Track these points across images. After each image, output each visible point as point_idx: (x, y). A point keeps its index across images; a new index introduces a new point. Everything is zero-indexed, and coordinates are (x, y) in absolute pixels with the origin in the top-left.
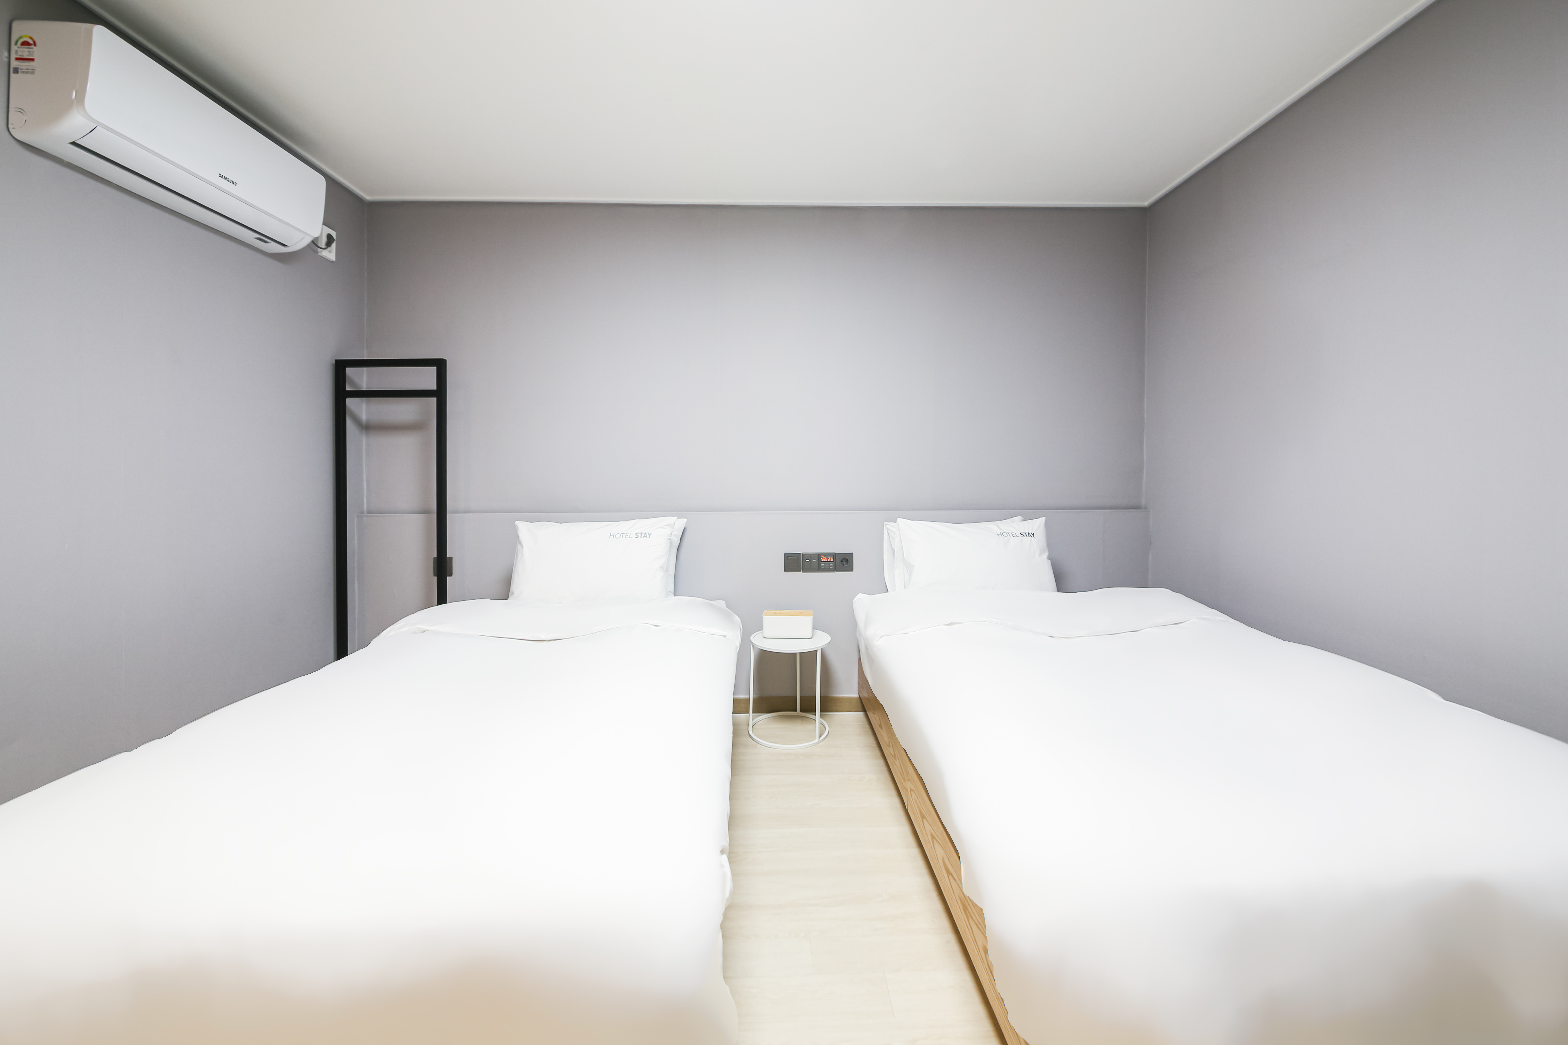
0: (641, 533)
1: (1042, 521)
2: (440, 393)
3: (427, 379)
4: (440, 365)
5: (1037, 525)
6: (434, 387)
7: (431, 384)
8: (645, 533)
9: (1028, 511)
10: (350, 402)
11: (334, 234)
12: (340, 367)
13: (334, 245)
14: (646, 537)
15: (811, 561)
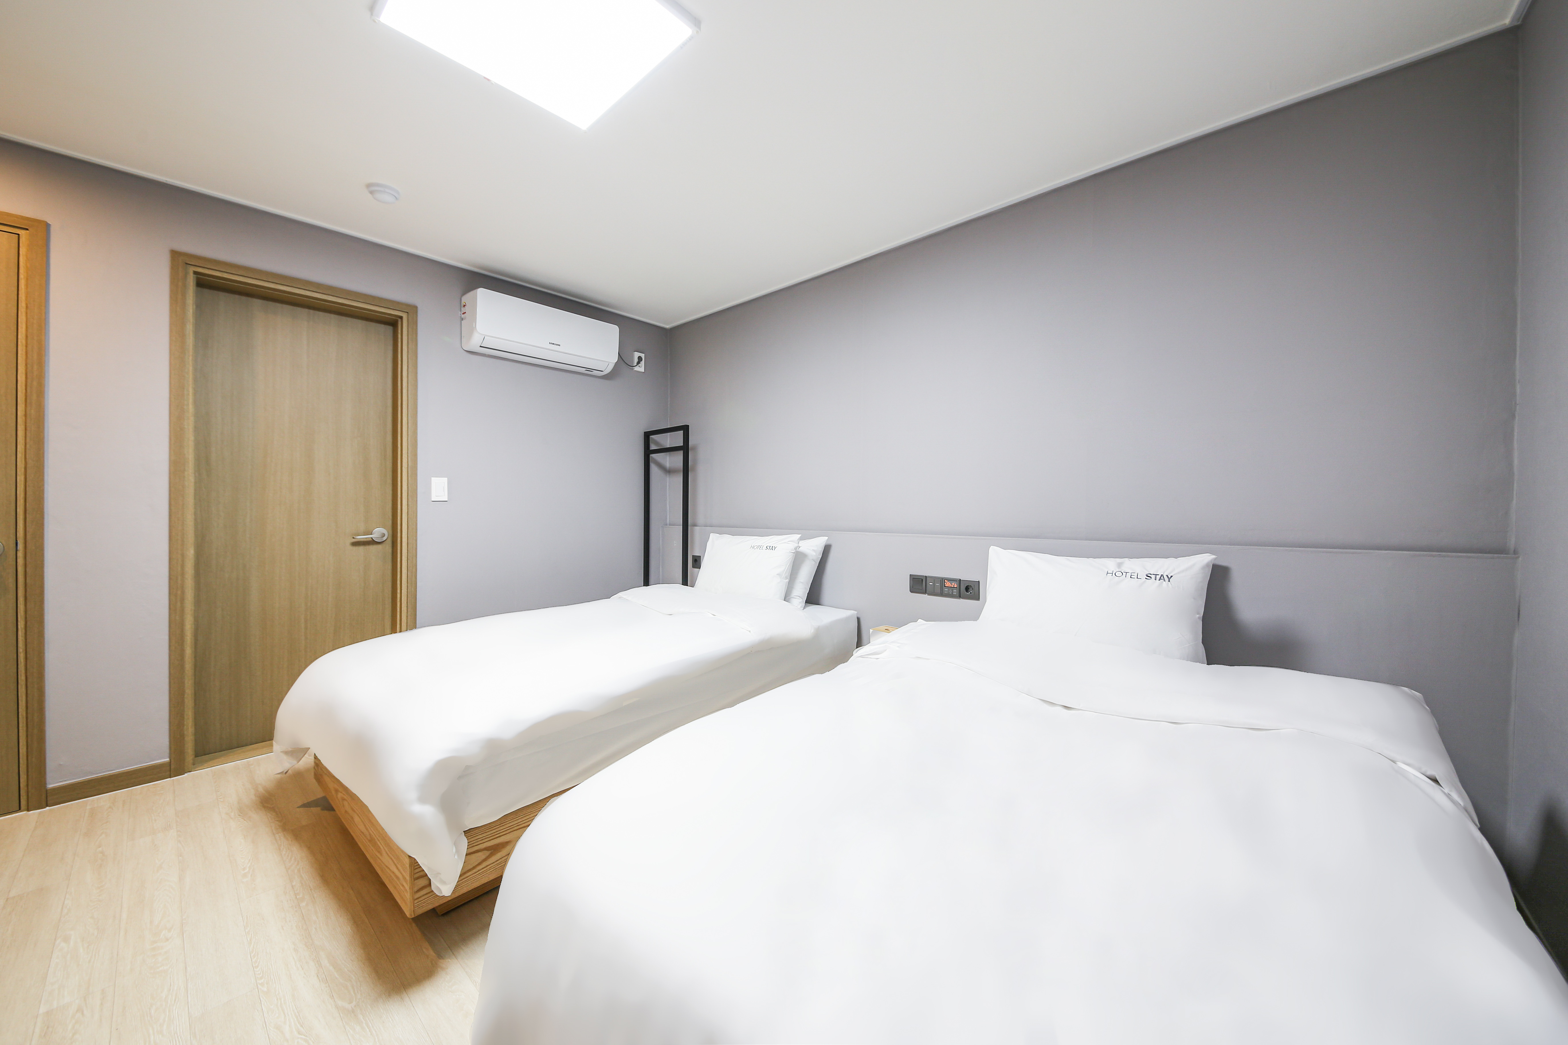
0: (770, 546)
2: (685, 449)
3: (676, 439)
4: (685, 429)
6: (685, 445)
7: (680, 443)
8: (773, 547)
10: (653, 456)
11: (643, 355)
12: (647, 435)
13: (643, 363)
15: (934, 584)
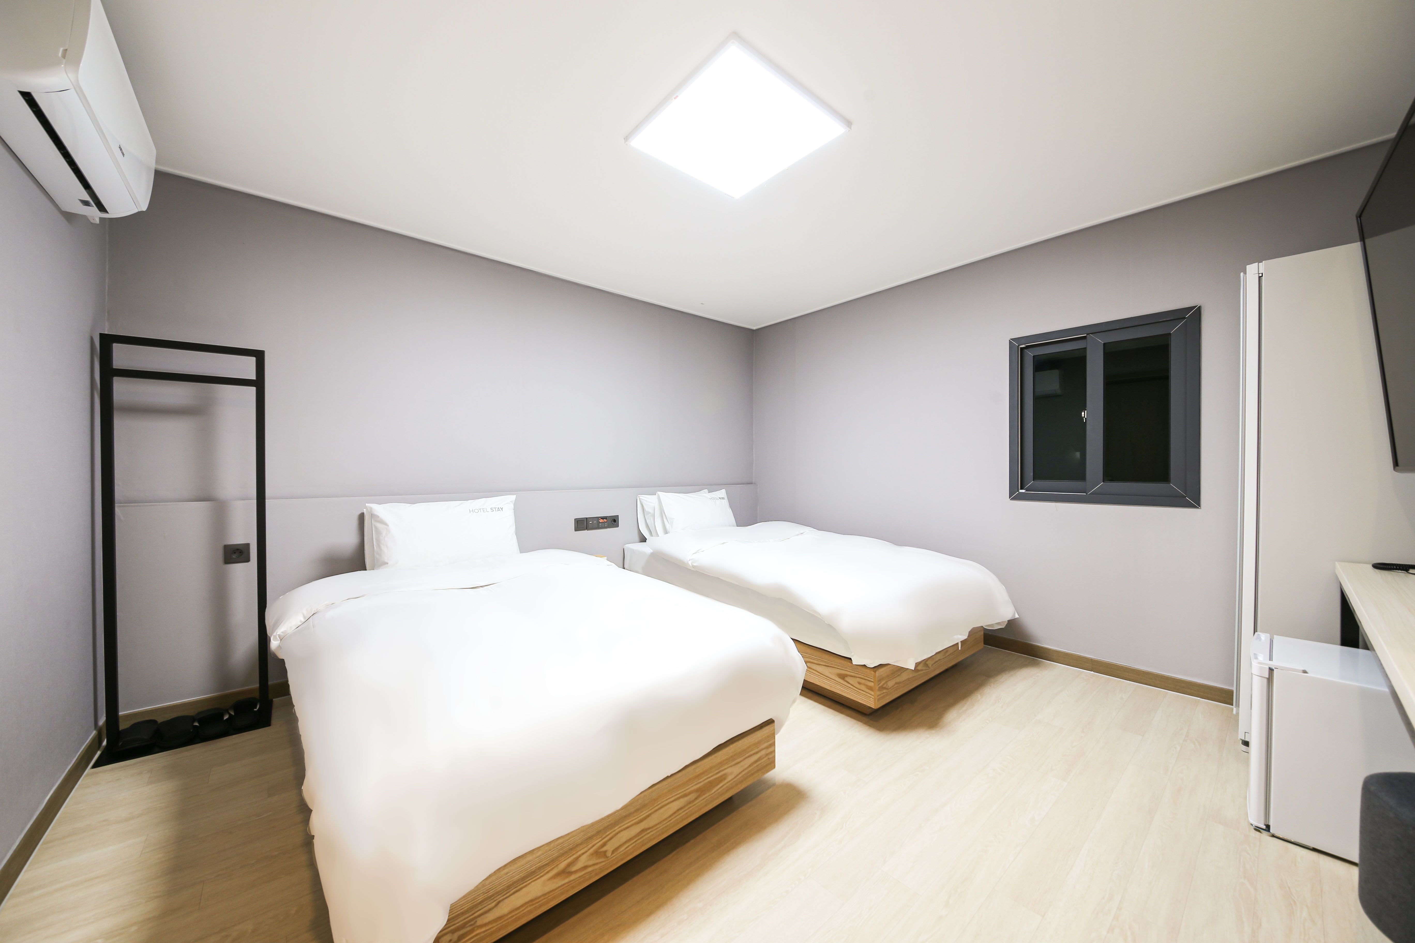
0: (495, 508)
1: (724, 491)
2: (259, 383)
4: (259, 356)
5: (722, 493)
6: (253, 377)
8: (498, 508)
9: (712, 486)
12: (107, 342)
14: (500, 510)
15: (593, 522)
